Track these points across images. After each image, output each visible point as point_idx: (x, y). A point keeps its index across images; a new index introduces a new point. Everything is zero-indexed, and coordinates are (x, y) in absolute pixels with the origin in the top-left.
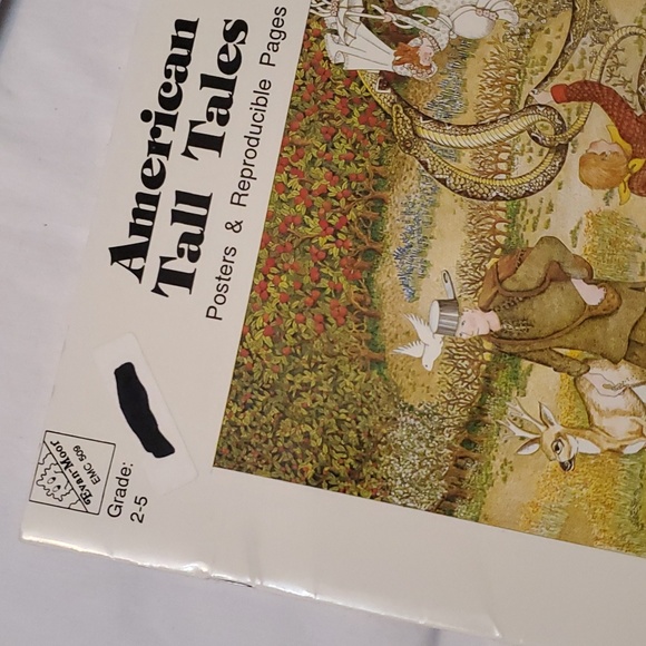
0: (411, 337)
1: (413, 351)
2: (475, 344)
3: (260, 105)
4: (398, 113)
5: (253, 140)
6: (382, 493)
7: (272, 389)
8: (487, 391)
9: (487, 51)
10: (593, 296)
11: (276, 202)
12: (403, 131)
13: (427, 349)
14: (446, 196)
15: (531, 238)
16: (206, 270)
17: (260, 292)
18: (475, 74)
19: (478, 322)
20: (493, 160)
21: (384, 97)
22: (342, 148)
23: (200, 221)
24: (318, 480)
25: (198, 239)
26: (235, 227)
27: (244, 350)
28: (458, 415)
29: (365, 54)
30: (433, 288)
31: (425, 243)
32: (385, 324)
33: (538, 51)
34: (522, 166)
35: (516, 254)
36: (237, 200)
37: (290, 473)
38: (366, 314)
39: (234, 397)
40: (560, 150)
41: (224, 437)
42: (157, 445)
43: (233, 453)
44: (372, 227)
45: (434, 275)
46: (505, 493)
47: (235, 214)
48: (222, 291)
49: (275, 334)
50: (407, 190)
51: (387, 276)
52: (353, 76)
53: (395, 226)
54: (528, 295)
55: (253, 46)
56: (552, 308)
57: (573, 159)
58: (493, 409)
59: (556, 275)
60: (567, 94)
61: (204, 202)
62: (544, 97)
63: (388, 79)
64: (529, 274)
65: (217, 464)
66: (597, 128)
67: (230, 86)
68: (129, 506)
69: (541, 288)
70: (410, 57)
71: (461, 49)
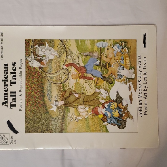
0: (52, 107)
1: (52, 109)
2: (61, 106)
3: (21, 75)
4: (43, 73)
5: (21, 81)
6: (51, 132)
7: (32, 120)
8: (64, 113)
9: (54, 61)
10: (77, 96)
11: (27, 90)
12: (44, 75)
13: (54, 108)
14: (53, 85)
15: (67, 89)
16: (18, 103)
17: (27, 105)
18: (54, 65)
19: (61, 103)
20: (58, 78)
21: (40, 71)
22: (35, 80)
23: (15, 96)
24: (42, 132)
25: (15, 99)
26: (21, 95)
27: (26, 115)
28: (61, 117)
29: (36, 64)
30: (53, 99)
31: (51, 92)
32: (47, 106)
33: (62, 59)
34: (63, 78)
35: (65, 91)
36: (20, 91)
37: (37, 132)
38: (44, 105)
39: (26, 122)
40: (68, 74)
41: (26, 129)
42: (16, 132)
43: (27, 131)
44: (42, 91)
45: (53, 97)
46: (69, 128)
47: (20, 93)
48: (21, 106)
49: (31, 111)
50: (47, 85)
51: (46, 98)
52: (35, 68)
53: (46, 90)
54: (68, 97)
55: (18, 66)
56: (71, 99)
57: (70, 75)
58: (66, 115)
59: (71, 94)
60: (68, 65)
61: (15, 92)
62: (64, 67)
63: (40, 68)
64: (67, 94)
65: (26, 133)
66: (73, 70)
67: (15, 73)
68: (13, 142)
69: (69, 96)
70: (43, 64)
71: (50, 61)
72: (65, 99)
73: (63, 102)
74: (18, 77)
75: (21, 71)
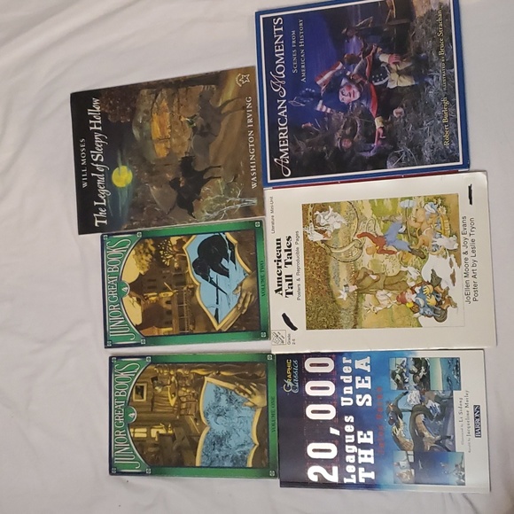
0: (340, 294)
1: (341, 297)
2: (353, 293)
3: (297, 253)
4: (326, 247)
5: (298, 261)
6: (341, 327)
7: (314, 312)
8: (358, 302)
9: (342, 231)
10: (374, 277)
11: (306, 272)
12: (328, 252)
13: (344, 296)
14: (340, 263)
15: (360, 268)
16: (295, 290)
17: (307, 292)
18: (340, 236)
19: (353, 288)
20: (348, 254)
21: (323, 245)
22: (317, 258)
23: (291, 280)
24: (328, 328)
25: (292, 284)
26: (299, 280)
27: (307, 305)
28: (353, 308)
29: (317, 237)
30: (342, 283)
31: (338, 274)
32: (334, 293)
33: (352, 228)
34: (354, 254)
35: (357, 272)
36: (298, 274)
37: (323, 328)
38: (330, 292)
39: (307, 315)
40: (361, 248)
41: (307, 324)
42: (294, 328)
43: (310, 326)
44: (327, 273)
45: (342, 280)
46: (365, 322)
47: (298, 277)
48: (299, 293)
49: (312, 300)
50: (332, 264)
51: (332, 283)
52: (315, 242)
53: (331, 272)
54: (362, 280)
55: (293, 241)
56: (367, 282)
57: (364, 249)
58: (359, 305)
59: (366, 275)
60: (360, 236)
61: (291, 276)
62: (356, 238)
63: (323, 242)
64: (361, 276)
65: (308, 328)
66: (368, 242)
67: (290, 250)
68: (292, 342)
69: (364, 278)
70: (326, 236)
71: (336, 232)
72: (357, 282)
73: (356, 287)
74: (294, 255)
75: (299, 247)
